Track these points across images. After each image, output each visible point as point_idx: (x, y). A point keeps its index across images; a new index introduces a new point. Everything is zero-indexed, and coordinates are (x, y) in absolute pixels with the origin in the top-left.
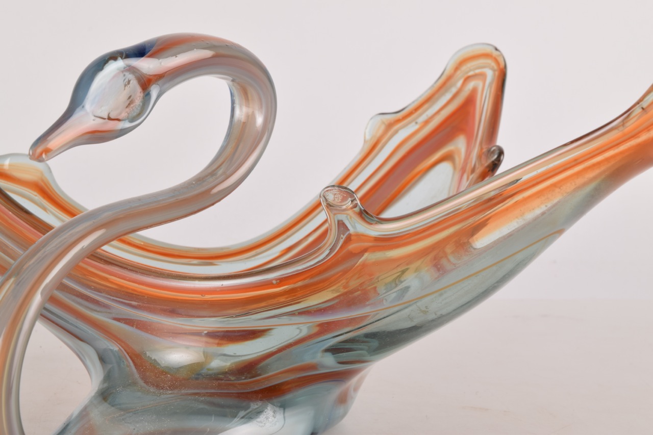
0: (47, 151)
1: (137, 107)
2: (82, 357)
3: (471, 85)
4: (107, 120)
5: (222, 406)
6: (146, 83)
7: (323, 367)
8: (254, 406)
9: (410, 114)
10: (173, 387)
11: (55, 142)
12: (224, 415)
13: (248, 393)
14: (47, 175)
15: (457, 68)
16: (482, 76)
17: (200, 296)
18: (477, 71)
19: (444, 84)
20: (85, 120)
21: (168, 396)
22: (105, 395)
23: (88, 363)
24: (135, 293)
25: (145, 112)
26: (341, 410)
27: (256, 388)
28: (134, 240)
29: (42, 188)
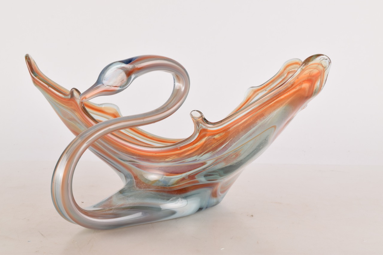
0: (85, 98)
7: (201, 182)
9: (264, 87)
10: (145, 188)
11: (88, 95)
12: (163, 199)
13: (171, 191)
14: (118, 111)
17: (155, 154)
19: (279, 75)
21: (142, 191)
24: (134, 153)
25: (128, 84)
26: (214, 200)
27: (175, 189)
28: (149, 136)
29: (115, 115)
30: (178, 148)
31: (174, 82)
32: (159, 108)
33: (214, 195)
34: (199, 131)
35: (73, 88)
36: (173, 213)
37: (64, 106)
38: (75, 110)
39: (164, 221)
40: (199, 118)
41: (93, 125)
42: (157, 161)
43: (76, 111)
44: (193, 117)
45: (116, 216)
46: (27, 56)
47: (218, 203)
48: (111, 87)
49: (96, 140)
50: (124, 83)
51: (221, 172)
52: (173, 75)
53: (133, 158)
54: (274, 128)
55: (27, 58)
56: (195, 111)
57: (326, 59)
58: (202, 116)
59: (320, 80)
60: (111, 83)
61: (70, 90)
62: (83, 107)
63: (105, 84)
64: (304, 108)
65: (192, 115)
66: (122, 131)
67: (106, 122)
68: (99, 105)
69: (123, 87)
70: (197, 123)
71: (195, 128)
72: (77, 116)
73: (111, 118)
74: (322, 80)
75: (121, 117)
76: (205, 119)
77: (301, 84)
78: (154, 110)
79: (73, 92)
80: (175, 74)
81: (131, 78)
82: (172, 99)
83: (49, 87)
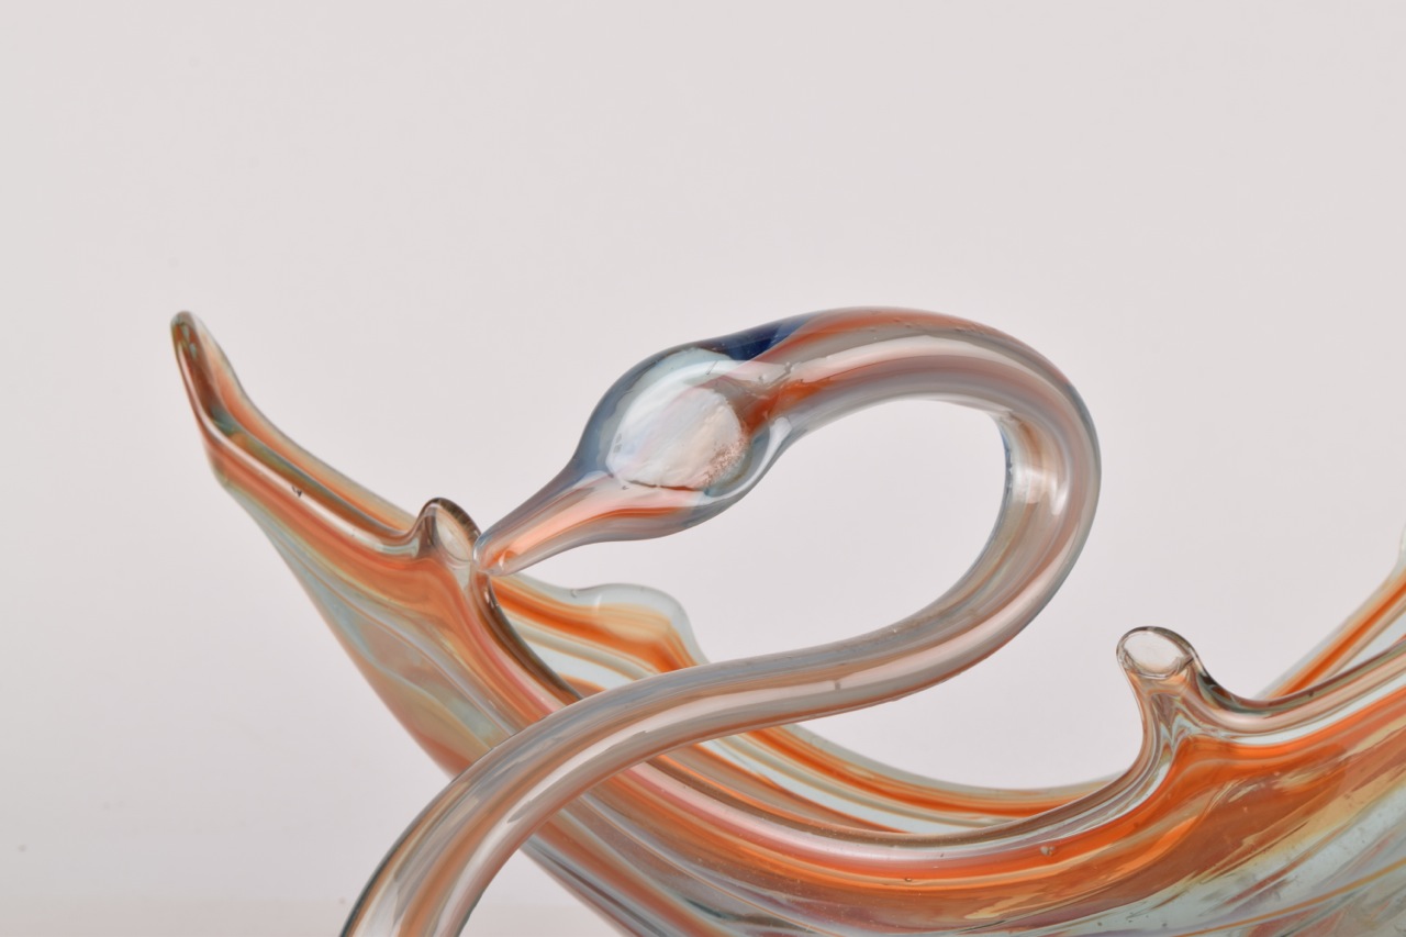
0: (507, 554)
1: (733, 462)
17: (901, 880)
24: (777, 872)
25: (753, 474)
28: (852, 769)
29: (666, 656)
30: (1044, 850)
31: (1009, 465)
32: (923, 611)
34: (1175, 750)
35: (436, 501)
37: (385, 598)
38: (442, 624)
40: (1175, 671)
41: (546, 712)
42: (916, 920)
43: (450, 629)
44: (1134, 670)
46: (183, 324)
48: (656, 490)
49: (568, 797)
50: (730, 469)
52: (1000, 422)
53: (771, 901)
55: (185, 334)
56: (1150, 633)
58: (1189, 662)
60: (653, 470)
61: (415, 511)
62: (488, 606)
63: (619, 476)
65: (1127, 654)
66: (710, 745)
67: (620, 695)
68: (572, 593)
69: (725, 487)
70: (1159, 706)
71: (1145, 731)
72: (451, 654)
73: (650, 672)
75: (701, 665)
76: (1208, 680)
78: (893, 626)
79: (433, 520)
80: (1013, 417)
81: (766, 438)
82: (996, 561)
83: (300, 494)
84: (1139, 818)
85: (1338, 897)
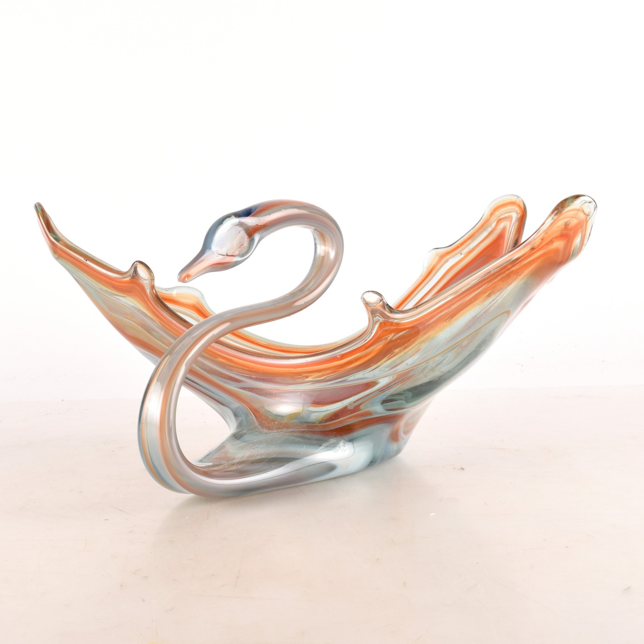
0: (188, 276)
1: (245, 247)
2: (224, 416)
3: (502, 225)
4: (226, 256)
5: (309, 439)
6: (251, 232)
7: (376, 413)
8: (332, 441)
9: (458, 247)
10: (278, 428)
11: (193, 271)
12: (312, 445)
13: (326, 431)
14: (201, 300)
15: (492, 214)
16: (510, 218)
17: (294, 370)
18: (506, 215)
19: (482, 226)
20: (213, 257)
21: (275, 434)
22: (236, 436)
23: (228, 420)
25: (251, 251)
26: (394, 446)
27: (332, 428)
30: (338, 357)
31: (315, 244)
32: (296, 289)
33: (395, 437)
34: (379, 324)
35: (136, 262)
36: (331, 468)
39: (317, 482)
40: (378, 303)
45: (242, 473)
47: (398, 451)
50: (244, 250)
51: (410, 394)
52: (311, 231)
54: (506, 315)
56: (370, 293)
57: (590, 202)
58: (382, 300)
59: (580, 235)
60: (225, 251)
63: (215, 252)
64: (551, 281)
65: (364, 299)
68: (166, 289)
71: (369, 321)
74: (584, 234)
76: (387, 305)
77: (551, 242)
79: (136, 267)
80: (315, 230)
81: (254, 240)
82: (314, 274)
83: (86, 261)
84: (367, 345)
85: (424, 363)
